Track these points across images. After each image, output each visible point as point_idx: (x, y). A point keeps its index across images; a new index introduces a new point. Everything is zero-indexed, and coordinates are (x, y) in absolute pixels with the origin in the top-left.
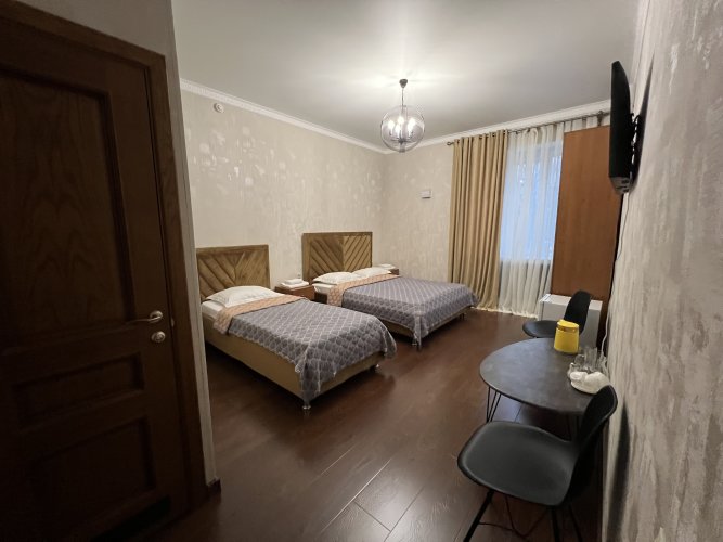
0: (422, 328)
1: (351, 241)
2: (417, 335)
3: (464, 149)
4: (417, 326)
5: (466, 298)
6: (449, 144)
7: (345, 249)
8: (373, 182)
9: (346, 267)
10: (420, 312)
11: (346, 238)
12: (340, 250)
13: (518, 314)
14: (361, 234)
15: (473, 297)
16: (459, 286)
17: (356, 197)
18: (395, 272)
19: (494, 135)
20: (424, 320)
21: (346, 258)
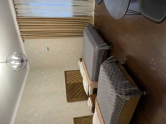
0: (104, 46)
1: (69, 80)
2: (107, 48)
3: (25, 35)
4: (103, 48)
5: (89, 29)
6: (24, 41)
7: (72, 82)
8: (42, 73)
9: (81, 81)
10: (97, 48)
11: (68, 82)
12: (73, 84)
13: (94, 7)
14: (66, 76)
15: (89, 26)
16: (84, 32)
17: (49, 80)
18: (81, 60)
19: (19, 23)
20: (99, 46)
21: (76, 82)
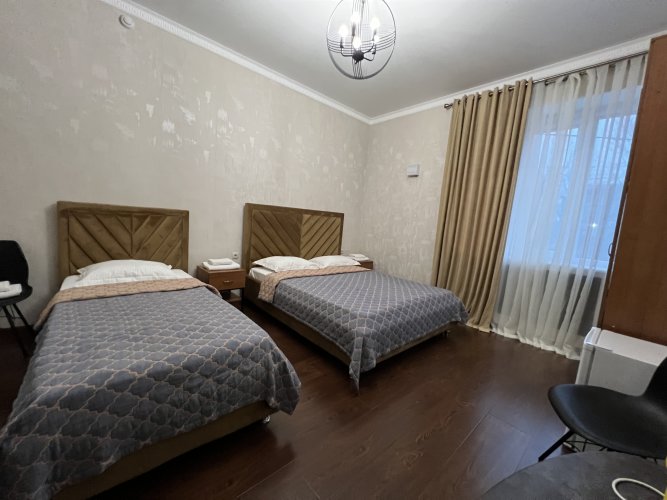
0: (365, 355)
1: (312, 222)
2: (354, 368)
3: (466, 117)
4: (357, 351)
5: (451, 310)
6: (447, 107)
7: (304, 229)
8: (351, 156)
9: (303, 252)
10: (364, 329)
11: (306, 216)
12: (298, 230)
13: (528, 342)
14: (328, 214)
15: (462, 310)
17: (326, 169)
19: (510, 89)
20: (369, 340)
21: (304, 240)
